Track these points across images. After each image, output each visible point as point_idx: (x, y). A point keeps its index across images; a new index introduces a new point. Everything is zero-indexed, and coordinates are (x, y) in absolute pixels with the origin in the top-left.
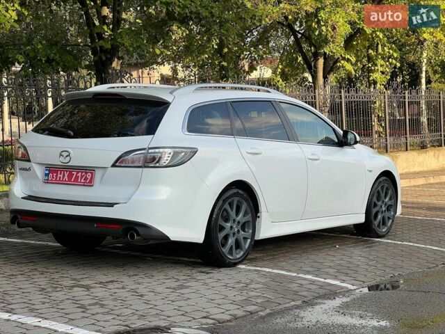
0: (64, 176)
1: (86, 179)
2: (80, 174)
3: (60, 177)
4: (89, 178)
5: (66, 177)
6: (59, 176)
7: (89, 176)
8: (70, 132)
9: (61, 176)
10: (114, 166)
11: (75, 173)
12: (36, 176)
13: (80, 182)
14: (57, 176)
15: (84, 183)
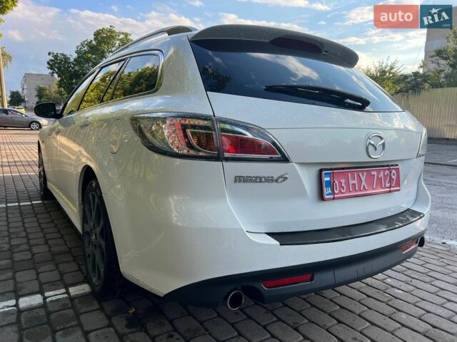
0: (360, 180)
1: (391, 181)
2: (382, 174)
3: (354, 186)
4: (395, 178)
5: (364, 182)
6: (351, 182)
7: (394, 175)
9: (355, 182)
11: (376, 174)
13: (385, 187)
14: (347, 183)
15: (390, 187)
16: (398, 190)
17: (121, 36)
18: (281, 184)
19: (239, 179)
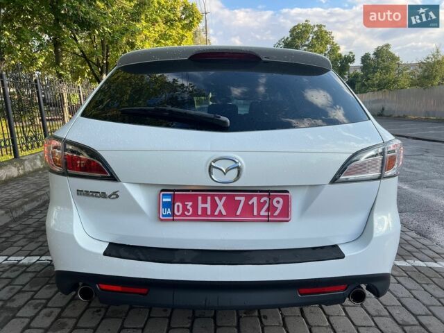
0: (214, 205)
1: (271, 209)
2: (254, 200)
3: (205, 210)
4: (280, 206)
5: (220, 207)
6: (201, 205)
7: (278, 203)
8: (223, 118)
9: (208, 206)
10: (334, 181)
11: (243, 199)
12: (134, 208)
13: (259, 215)
14: (195, 207)
15: (268, 216)
16: (287, 221)
17: (316, 29)
18: (114, 200)
19: (80, 192)
